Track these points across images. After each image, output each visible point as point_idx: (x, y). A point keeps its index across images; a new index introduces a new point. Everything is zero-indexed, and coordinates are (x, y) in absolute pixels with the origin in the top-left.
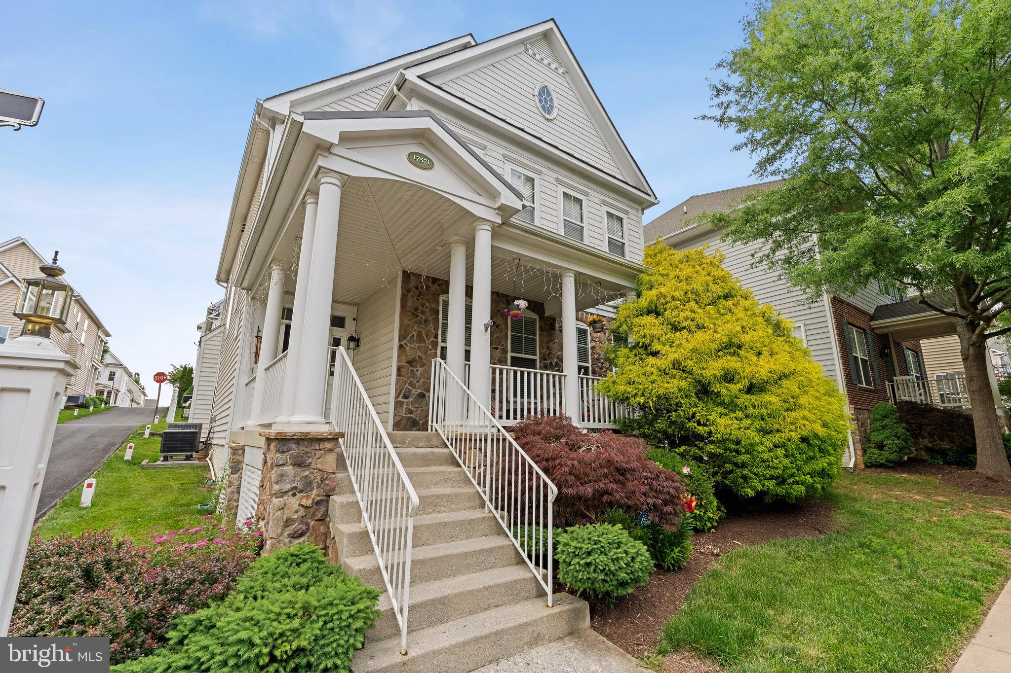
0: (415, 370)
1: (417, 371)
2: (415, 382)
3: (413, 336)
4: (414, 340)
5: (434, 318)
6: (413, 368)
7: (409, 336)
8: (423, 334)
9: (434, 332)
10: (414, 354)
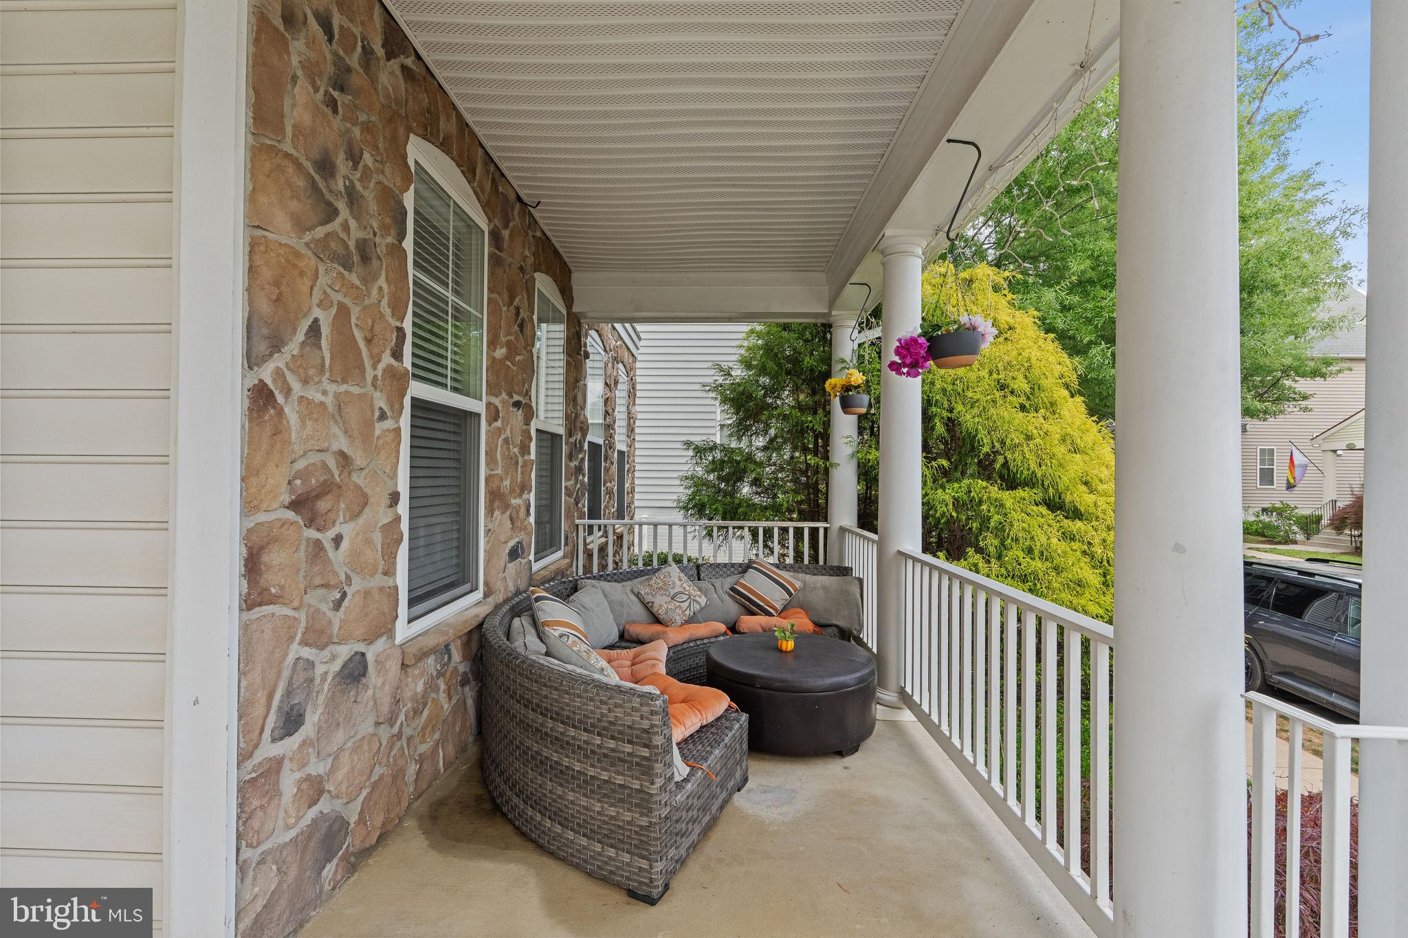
0: (326, 537)
1: (338, 540)
2: (325, 608)
3: (315, 329)
4: (320, 361)
5: (393, 244)
6: (318, 530)
7: (295, 334)
8: (356, 325)
9: (393, 325)
10: (318, 448)
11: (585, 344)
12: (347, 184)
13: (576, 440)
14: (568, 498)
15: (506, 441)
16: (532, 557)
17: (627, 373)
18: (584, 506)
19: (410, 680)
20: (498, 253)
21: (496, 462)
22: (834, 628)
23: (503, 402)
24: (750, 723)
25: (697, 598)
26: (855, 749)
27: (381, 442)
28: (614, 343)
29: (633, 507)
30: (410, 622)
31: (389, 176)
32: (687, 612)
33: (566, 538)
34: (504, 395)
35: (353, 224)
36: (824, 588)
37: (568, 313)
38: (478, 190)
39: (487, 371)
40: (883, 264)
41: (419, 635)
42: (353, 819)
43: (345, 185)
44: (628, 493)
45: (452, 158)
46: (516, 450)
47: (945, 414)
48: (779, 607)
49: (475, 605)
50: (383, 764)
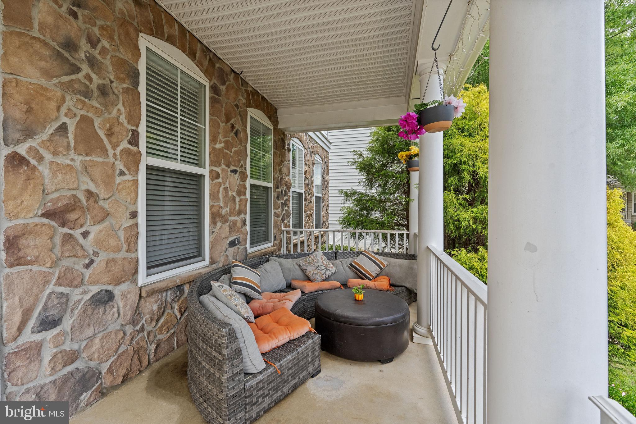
1: (85, 234)
3: (63, 128)
4: (66, 144)
5: (127, 88)
6: (70, 229)
7: (45, 129)
8: (99, 127)
9: (130, 128)
10: (68, 188)
11: (289, 145)
12: (88, 55)
13: (282, 191)
14: (276, 218)
15: (226, 189)
16: (248, 245)
17: (322, 159)
18: (289, 222)
19: (148, 304)
20: (217, 97)
21: (218, 199)
22: (403, 288)
23: (223, 170)
24: (322, 340)
25: (330, 269)
26: (390, 360)
27: (121, 186)
28: (311, 144)
29: (327, 223)
30: (147, 276)
31: (123, 54)
32: (324, 276)
33: (275, 237)
34: (223, 166)
35: (94, 76)
36: (400, 266)
37: (275, 129)
38: (198, 64)
39: (210, 154)
40: (420, 81)
41: (157, 282)
42: (104, 371)
43: (86, 56)
44: (323, 217)
45: (178, 48)
46: (234, 194)
47: (471, 169)
48: (374, 275)
49: (203, 268)
50: (127, 344)
